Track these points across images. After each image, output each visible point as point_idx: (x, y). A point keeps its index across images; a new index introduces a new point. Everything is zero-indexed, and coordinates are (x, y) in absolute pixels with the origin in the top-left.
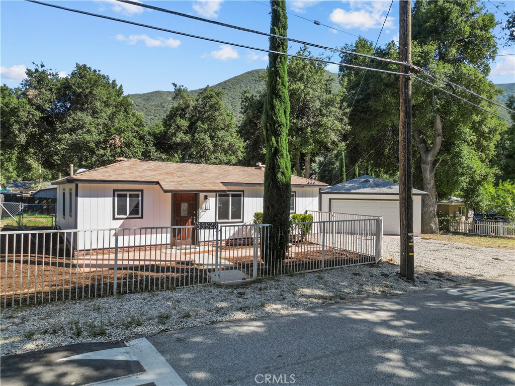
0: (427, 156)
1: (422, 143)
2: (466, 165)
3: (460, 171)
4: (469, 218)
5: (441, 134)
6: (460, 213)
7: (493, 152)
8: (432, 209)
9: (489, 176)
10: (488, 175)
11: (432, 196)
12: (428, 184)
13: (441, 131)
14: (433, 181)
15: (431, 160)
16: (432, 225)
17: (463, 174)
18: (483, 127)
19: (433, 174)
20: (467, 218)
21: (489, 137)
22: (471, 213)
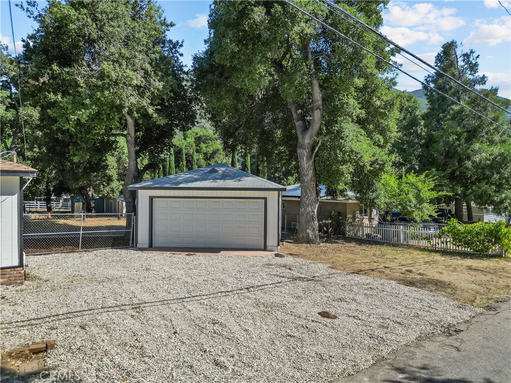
0: (303, 138)
1: (299, 120)
2: (347, 149)
3: (340, 156)
4: (373, 219)
5: (321, 107)
6: (361, 213)
7: (395, 134)
8: (309, 209)
9: (386, 165)
10: (385, 163)
11: (310, 192)
12: (305, 175)
13: (320, 103)
14: (311, 172)
15: (308, 143)
16: (308, 231)
17: (344, 162)
18: (375, 99)
19: (311, 162)
20: (371, 219)
21: (385, 113)
22: (375, 213)
